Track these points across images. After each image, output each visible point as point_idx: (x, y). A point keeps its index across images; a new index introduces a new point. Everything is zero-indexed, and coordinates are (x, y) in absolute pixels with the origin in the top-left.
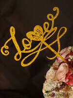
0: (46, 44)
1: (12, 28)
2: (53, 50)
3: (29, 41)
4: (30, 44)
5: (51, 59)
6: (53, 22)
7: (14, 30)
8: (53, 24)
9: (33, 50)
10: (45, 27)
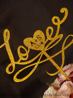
0: (47, 55)
1: (6, 31)
2: (55, 64)
3: (26, 50)
4: (27, 54)
5: (51, 75)
6: (59, 28)
7: (9, 33)
8: (58, 30)
9: (30, 62)
10: (47, 33)
